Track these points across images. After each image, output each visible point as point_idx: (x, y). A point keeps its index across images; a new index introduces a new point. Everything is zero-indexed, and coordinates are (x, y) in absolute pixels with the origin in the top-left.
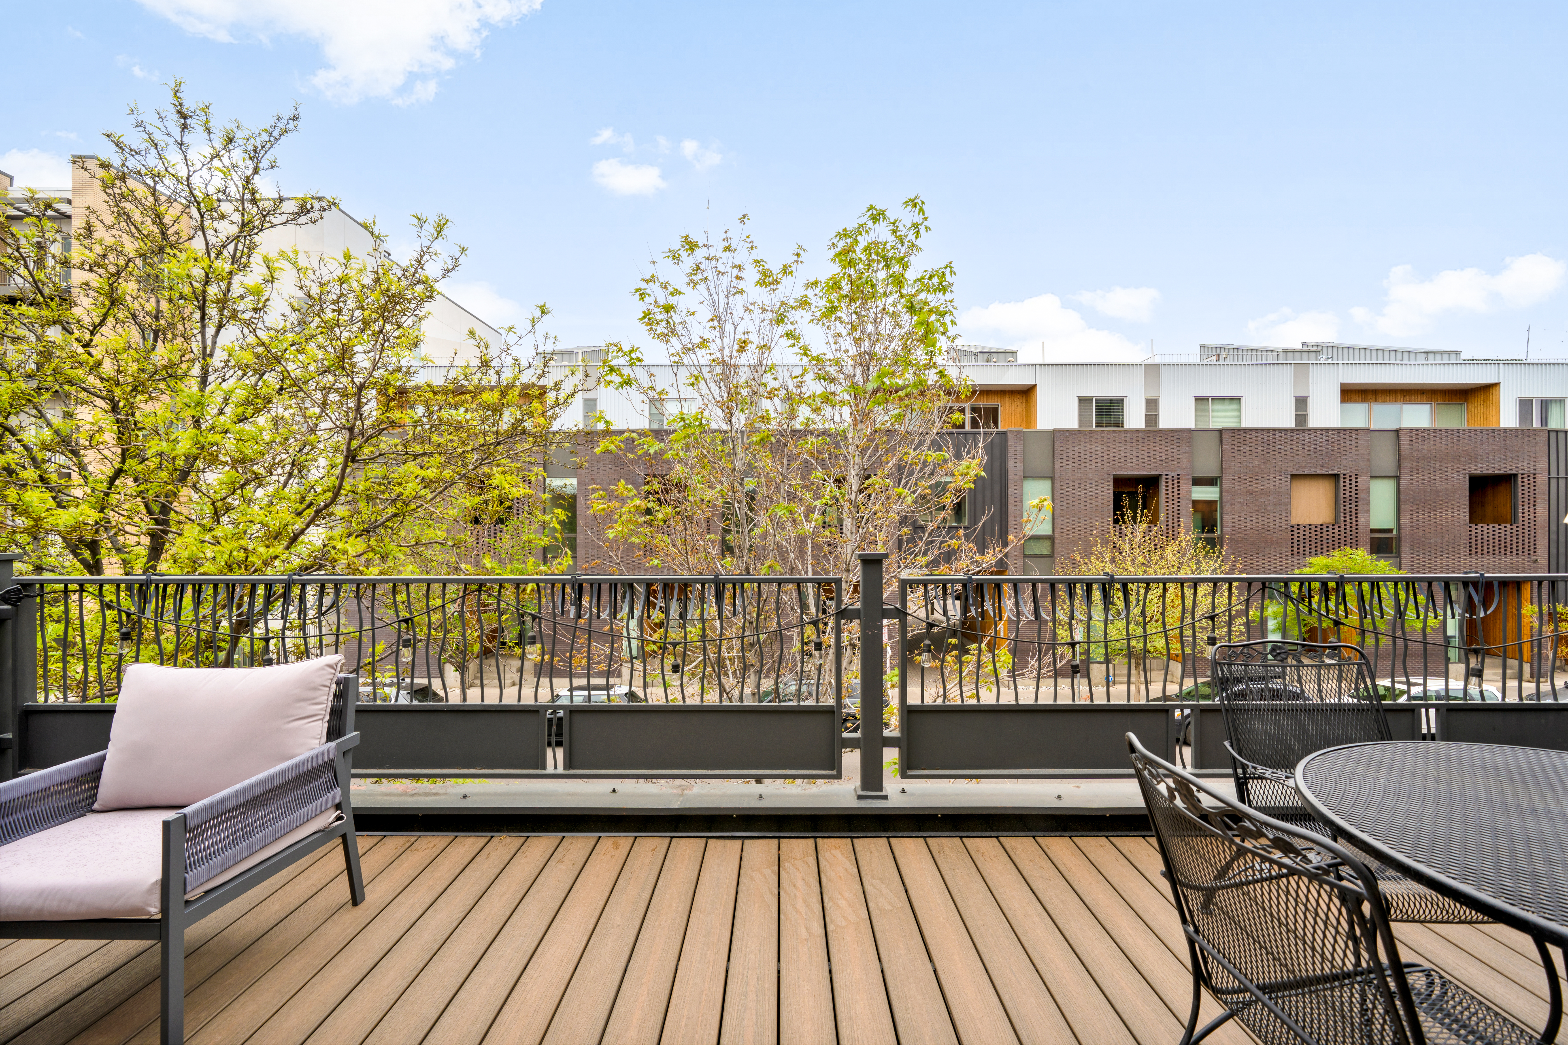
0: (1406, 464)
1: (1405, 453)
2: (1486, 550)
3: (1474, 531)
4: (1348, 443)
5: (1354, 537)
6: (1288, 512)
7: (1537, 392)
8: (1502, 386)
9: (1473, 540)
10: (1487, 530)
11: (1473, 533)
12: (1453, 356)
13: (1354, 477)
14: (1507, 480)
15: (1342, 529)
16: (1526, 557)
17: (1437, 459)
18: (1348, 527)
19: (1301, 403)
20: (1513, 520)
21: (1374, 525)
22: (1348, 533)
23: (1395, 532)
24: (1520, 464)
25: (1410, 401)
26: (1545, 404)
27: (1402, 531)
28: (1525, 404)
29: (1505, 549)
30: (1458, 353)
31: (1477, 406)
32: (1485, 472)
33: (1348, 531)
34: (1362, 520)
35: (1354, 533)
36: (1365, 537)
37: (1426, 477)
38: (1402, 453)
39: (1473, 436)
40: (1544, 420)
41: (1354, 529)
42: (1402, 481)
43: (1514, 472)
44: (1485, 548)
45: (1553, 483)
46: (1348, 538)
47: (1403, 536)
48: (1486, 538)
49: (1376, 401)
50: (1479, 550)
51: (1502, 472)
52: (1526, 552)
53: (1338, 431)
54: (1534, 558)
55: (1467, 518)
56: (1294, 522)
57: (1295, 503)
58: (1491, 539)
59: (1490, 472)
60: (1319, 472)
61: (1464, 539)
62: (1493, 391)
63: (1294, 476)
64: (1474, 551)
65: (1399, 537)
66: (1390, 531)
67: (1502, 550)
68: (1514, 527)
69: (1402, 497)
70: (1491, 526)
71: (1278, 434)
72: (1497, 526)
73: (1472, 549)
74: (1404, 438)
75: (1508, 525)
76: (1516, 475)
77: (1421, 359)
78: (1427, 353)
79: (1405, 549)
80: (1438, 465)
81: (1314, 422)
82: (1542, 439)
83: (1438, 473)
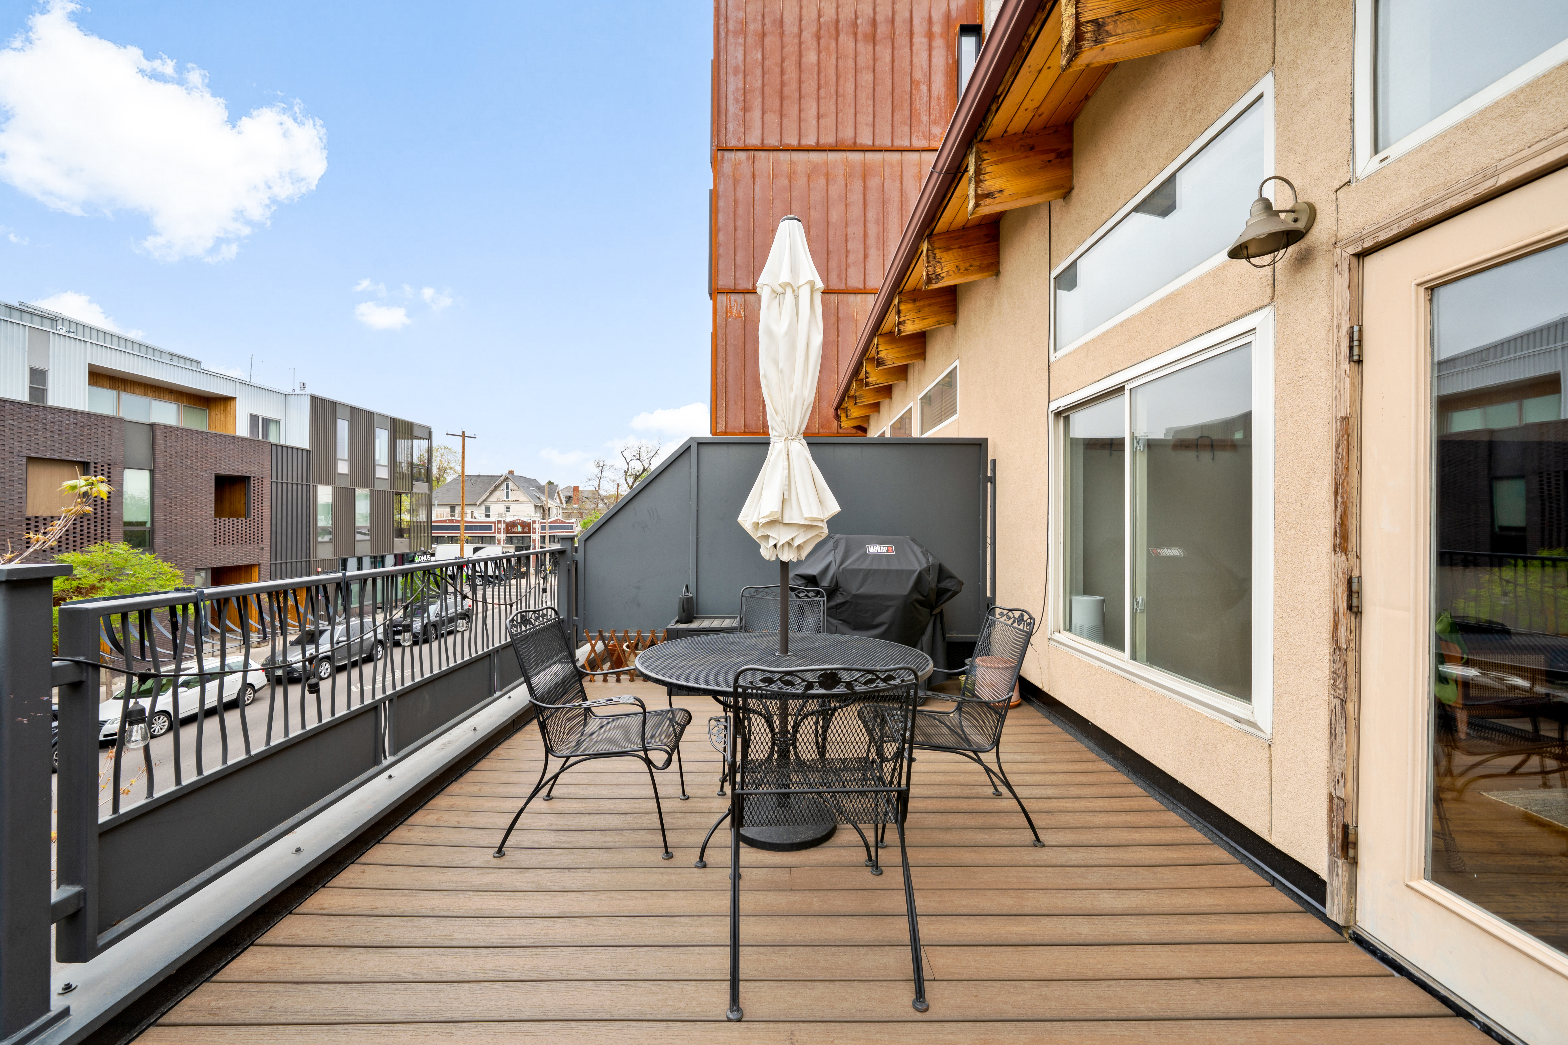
0: (160, 459)
1: (160, 448)
2: (227, 541)
3: (218, 524)
4: (100, 430)
5: (105, 530)
6: (23, 501)
7: (264, 412)
8: (237, 399)
9: (217, 532)
10: (228, 523)
11: (217, 526)
12: (194, 364)
13: (106, 467)
14: (243, 481)
15: (92, 522)
16: (256, 546)
17: (189, 457)
18: (99, 519)
19: (38, 377)
20: (247, 515)
21: (127, 518)
22: (99, 526)
23: (148, 525)
24: (253, 469)
25: (159, 398)
26: (267, 422)
27: (156, 524)
28: (254, 419)
29: (242, 539)
30: (198, 363)
31: (217, 414)
32: (227, 473)
33: (99, 524)
34: (114, 513)
35: (105, 526)
36: (117, 530)
37: (179, 473)
38: (157, 448)
39: (219, 440)
40: (266, 434)
41: (105, 522)
42: (157, 475)
43: (248, 475)
44: (226, 539)
45: (274, 485)
46: (99, 531)
47: (157, 529)
48: (227, 531)
49: (125, 391)
50: (222, 541)
51: (239, 474)
52: (256, 541)
53: (89, 415)
54: (261, 546)
55: (213, 512)
56: (30, 513)
57: (31, 491)
58: (231, 531)
59: (231, 473)
60: (64, 457)
61: (210, 531)
62: (232, 403)
63: (30, 459)
64: (218, 541)
65: (152, 531)
66: (143, 524)
67: (239, 540)
68: (248, 521)
69: (157, 491)
70: (231, 519)
71: (8, 407)
72: (235, 519)
73: (218, 540)
74: (159, 434)
75: (244, 519)
76: (249, 478)
77: (166, 359)
78: (172, 355)
79: (159, 541)
80: (189, 462)
81: (54, 399)
82: (267, 449)
83: (189, 470)
